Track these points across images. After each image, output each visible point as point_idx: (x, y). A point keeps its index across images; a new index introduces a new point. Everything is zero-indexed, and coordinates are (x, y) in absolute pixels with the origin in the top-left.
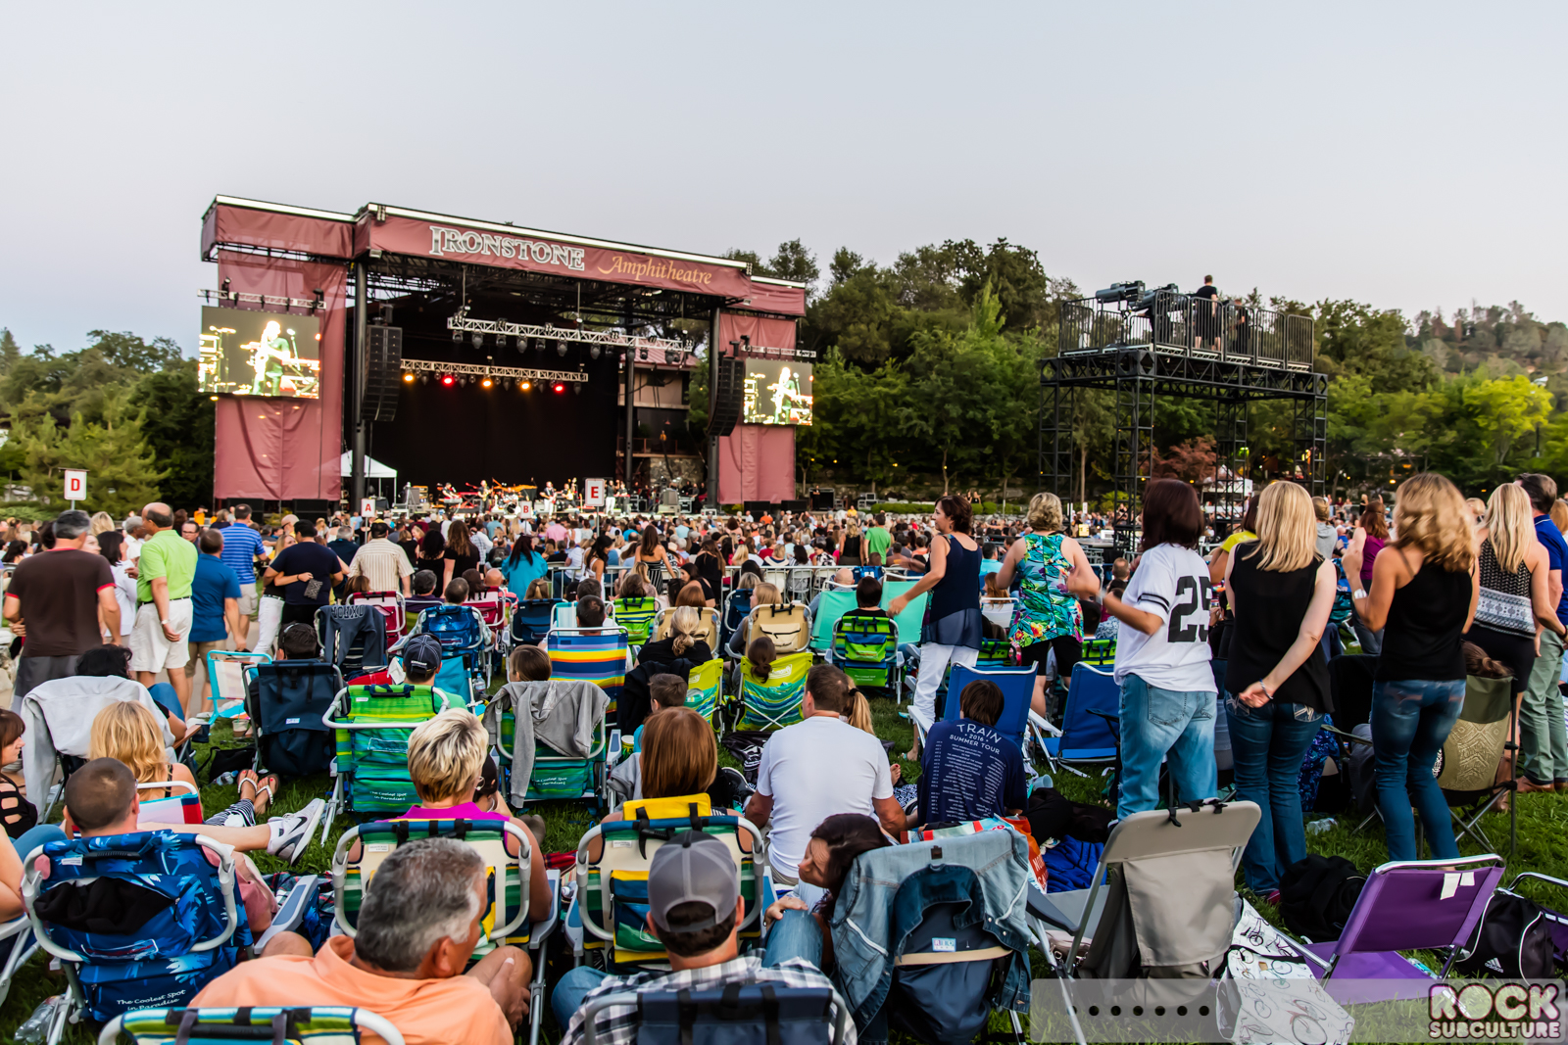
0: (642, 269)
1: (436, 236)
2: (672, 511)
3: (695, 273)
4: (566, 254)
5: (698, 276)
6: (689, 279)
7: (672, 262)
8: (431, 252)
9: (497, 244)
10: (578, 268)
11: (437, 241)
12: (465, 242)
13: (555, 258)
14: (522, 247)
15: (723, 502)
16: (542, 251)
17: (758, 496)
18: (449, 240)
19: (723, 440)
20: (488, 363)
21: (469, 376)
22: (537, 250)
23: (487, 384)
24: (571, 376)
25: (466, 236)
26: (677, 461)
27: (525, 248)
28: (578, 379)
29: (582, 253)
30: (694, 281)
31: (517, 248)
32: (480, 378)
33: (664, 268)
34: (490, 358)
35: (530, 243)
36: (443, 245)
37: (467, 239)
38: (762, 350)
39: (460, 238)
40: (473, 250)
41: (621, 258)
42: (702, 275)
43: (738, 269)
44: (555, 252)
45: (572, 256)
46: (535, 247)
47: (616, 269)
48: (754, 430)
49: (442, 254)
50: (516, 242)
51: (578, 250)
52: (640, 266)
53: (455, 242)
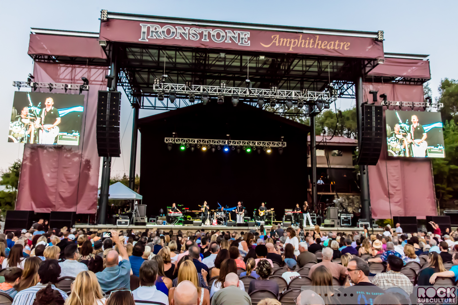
0: (295, 42)
1: (144, 29)
2: (333, 223)
3: (337, 43)
4: (236, 35)
5: (339, 45)
6: (332, 47)
7: (318, 36)
8: (140, 40)
9: (187, 32)
10: (245, 44)
11: (144, 33)
12: (163, 32)
13: (228, 39)
14: (204, 33)
15: (376, 218)
16: (218, 35)
17: (405, 213)
18: (152, 32)
19: (372, 169)
20: (227, 138)
21: (217, 146)
22: (215, 34)
23: (226, 150)
24: (277, 144)
25: (165, 29)
26: (351, 197)
27: (207, 34)
28: (280, 146)
29: (248, 35)
30: (336, 48)
31: (201, 34)
32: (223, 147)
33: (312, 41)
34: (228, 135)
35: (210, 30)
36: (148, 35)
37: (165, 30)
38: (398, 104)
39: (160, 29)
40: (169, 37)
41: (278, 36)
42: (342, 44)
43: (372, 39)
44: (228, 35)
45: (241, 36)
46: (213, 32)
47: (275, 43)
48: (398, 163)
49: (147, 41)
50: (200, 30)
51: (245, 32)
52: (293, 41)
53: (157, 32)
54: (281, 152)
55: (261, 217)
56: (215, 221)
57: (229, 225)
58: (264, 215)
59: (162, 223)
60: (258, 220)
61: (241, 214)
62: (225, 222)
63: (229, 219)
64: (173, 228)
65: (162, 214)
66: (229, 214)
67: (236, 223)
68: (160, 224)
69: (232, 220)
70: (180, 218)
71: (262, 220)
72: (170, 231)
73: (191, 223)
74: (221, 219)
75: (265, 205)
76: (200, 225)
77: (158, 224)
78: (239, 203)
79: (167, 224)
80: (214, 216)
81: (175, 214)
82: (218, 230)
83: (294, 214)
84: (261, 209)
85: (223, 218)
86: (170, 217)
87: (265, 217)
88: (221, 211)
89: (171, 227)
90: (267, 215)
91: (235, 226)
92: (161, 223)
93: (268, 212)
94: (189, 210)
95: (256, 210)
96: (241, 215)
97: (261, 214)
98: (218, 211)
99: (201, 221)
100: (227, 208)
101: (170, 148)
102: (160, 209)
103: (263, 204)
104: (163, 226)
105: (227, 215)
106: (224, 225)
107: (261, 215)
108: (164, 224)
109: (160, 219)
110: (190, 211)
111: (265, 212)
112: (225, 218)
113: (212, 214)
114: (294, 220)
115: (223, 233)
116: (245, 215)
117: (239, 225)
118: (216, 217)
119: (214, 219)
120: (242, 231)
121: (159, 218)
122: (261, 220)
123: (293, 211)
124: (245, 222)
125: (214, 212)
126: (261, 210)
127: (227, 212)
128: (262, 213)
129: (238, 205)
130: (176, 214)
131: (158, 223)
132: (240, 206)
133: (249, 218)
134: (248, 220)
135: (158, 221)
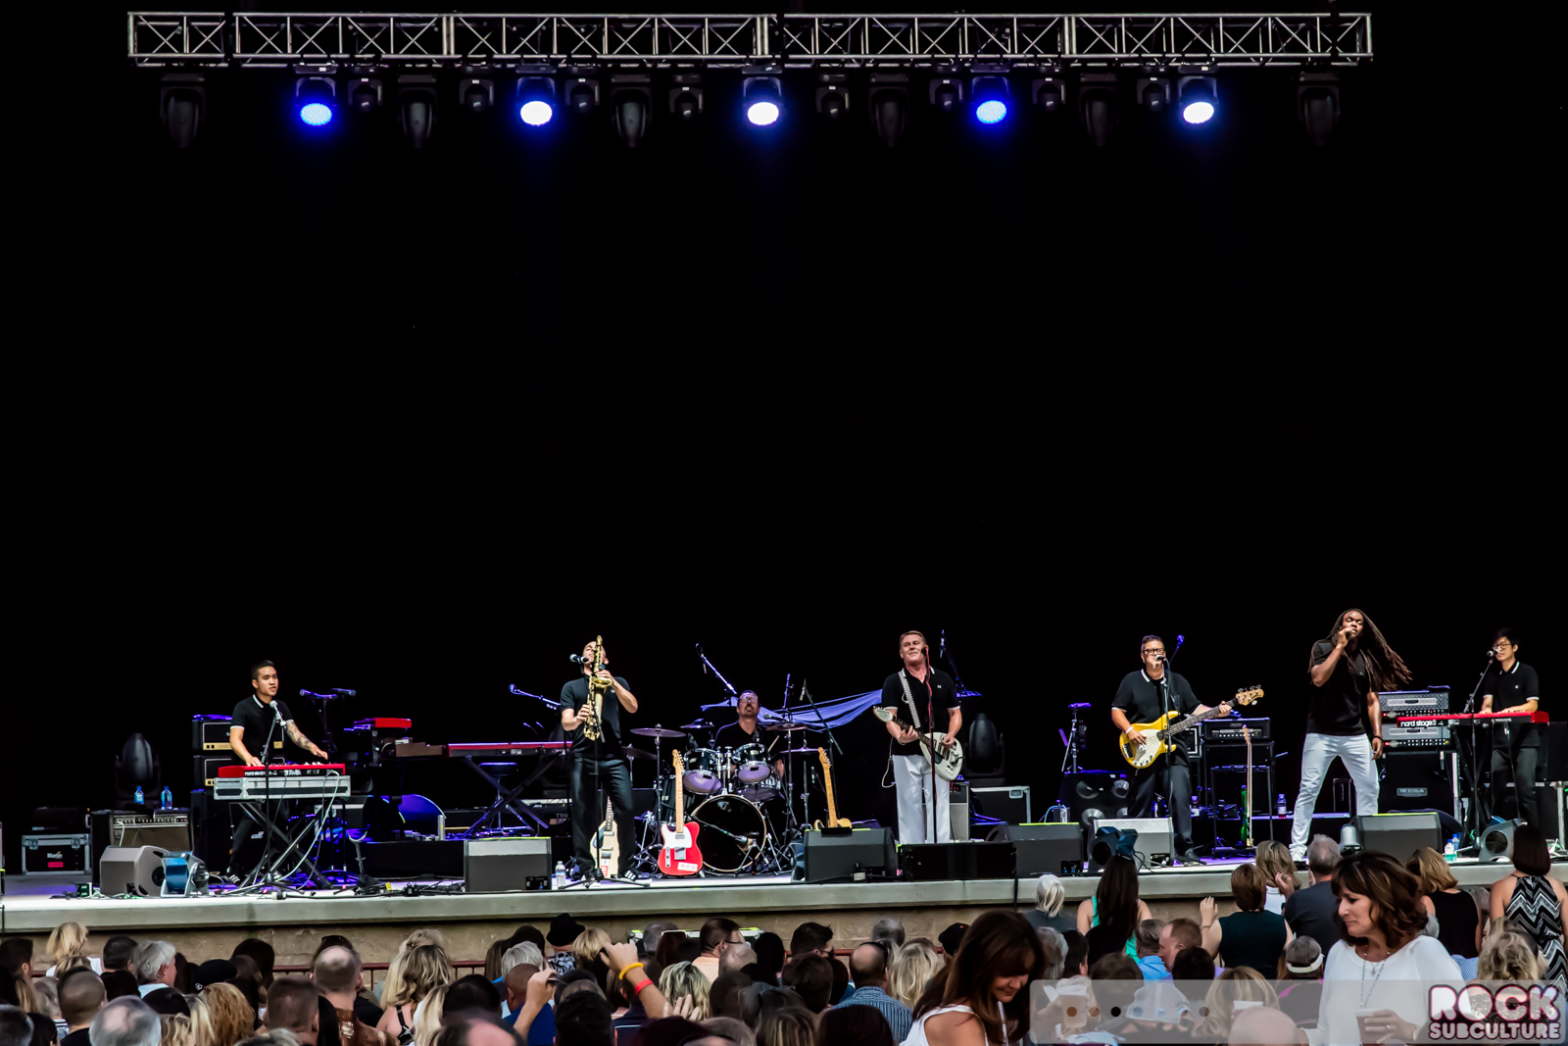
21: (661, 80)
24: (1280, 34)
28: (1314, 49)
32: (724, 88)
54: (1322, 110)
55: (1137, 776)
56: (678, 838)
57: (816, 868)
58: (1162, 762)
59: (158, 876)
60: (1110, 814)
61: (937, 757)
62: (781, 841)
63: (819, 811)
64: (261, 918)
65: (151, 787)
66: (814, 758)
67: (887, 847)
68: (132, 891)
69: (845, 823)
70: (331, 823)
71: (1149, 814)
72: (239, 950)
73: (449, 862)
74: (740, 817)
75: (1174, 661)
76: (539, 883)
77: (109, 892)
78: (913, 646)
79: (199, 885)
80: (671, 791)
81: (277, 783)
82: (724, 923)
83: (1461, 732)
84: (1139, 697)
85: (757, 805)
86: (232, 810)
87: (1178, 779)
88: (736, 738)
89: (250, 908)
90: (1196, 752)
91: (876, 875)
92: (140, 878)
93: (1208, 727)
94: (416, 735)
95: (1081, 713)
96: (943, 767)
97: (1133, 745)
98: (702, 738)
99: (537, 846)
100: (795, 704)
101: (183, 114)
102: (126, 738)
103: (1154, 649)
104: (162, 903)
105: (801, 769)
106: (772, 871)
107: (1144, 759)
108: (176, 889)
109: (133, 838)
110: (435, 750)
111: (1183, 726)
112: (775, 805)
113: (651, 770)
114: (1465, 792)
115: (767, 946)
116: (974, 767)
117: (928, 862)
118: (693, 797)
119: (667, 813)
120: (950, 920)
121: (121, 824)
122: (1140, 808)
123: (1455, 706)
124: (975, 832)
125: (668, 745)
126: (1136, 715)
127: (797, 744)
128: (1147, 742)
129: (900, 664)
130: (291, 781)
131: (115, 881)
132: (921, 675)
133: (1017, 791)
134: (1013, 812)
135: (114, 854)
